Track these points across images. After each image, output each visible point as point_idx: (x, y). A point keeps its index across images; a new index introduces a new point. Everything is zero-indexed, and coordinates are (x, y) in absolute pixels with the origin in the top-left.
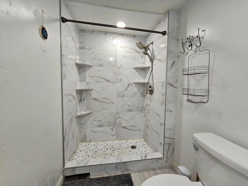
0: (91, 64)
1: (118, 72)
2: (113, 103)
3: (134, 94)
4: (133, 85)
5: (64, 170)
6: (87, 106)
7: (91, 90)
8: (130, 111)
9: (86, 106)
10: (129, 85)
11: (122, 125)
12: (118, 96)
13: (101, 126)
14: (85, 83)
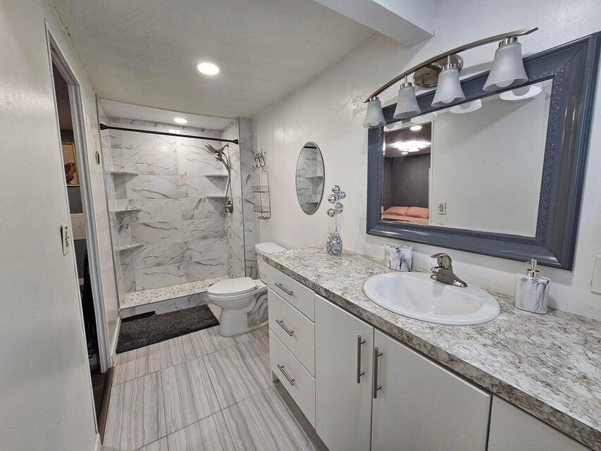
0: (133, 172)
1: (181, 183)
2: (177, 229)
3: (209, 214)
4: (207, 200)
5: (120, 311)
6: (132, 237)
7: (138, 211)
8: (205, 238)
9: (130, 235)
10: (200, 200)
11: (194, 260)
12: (184, 217)
13: (159, 265)
14: (126, 201)
